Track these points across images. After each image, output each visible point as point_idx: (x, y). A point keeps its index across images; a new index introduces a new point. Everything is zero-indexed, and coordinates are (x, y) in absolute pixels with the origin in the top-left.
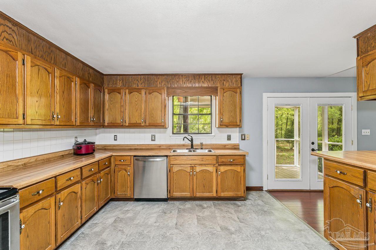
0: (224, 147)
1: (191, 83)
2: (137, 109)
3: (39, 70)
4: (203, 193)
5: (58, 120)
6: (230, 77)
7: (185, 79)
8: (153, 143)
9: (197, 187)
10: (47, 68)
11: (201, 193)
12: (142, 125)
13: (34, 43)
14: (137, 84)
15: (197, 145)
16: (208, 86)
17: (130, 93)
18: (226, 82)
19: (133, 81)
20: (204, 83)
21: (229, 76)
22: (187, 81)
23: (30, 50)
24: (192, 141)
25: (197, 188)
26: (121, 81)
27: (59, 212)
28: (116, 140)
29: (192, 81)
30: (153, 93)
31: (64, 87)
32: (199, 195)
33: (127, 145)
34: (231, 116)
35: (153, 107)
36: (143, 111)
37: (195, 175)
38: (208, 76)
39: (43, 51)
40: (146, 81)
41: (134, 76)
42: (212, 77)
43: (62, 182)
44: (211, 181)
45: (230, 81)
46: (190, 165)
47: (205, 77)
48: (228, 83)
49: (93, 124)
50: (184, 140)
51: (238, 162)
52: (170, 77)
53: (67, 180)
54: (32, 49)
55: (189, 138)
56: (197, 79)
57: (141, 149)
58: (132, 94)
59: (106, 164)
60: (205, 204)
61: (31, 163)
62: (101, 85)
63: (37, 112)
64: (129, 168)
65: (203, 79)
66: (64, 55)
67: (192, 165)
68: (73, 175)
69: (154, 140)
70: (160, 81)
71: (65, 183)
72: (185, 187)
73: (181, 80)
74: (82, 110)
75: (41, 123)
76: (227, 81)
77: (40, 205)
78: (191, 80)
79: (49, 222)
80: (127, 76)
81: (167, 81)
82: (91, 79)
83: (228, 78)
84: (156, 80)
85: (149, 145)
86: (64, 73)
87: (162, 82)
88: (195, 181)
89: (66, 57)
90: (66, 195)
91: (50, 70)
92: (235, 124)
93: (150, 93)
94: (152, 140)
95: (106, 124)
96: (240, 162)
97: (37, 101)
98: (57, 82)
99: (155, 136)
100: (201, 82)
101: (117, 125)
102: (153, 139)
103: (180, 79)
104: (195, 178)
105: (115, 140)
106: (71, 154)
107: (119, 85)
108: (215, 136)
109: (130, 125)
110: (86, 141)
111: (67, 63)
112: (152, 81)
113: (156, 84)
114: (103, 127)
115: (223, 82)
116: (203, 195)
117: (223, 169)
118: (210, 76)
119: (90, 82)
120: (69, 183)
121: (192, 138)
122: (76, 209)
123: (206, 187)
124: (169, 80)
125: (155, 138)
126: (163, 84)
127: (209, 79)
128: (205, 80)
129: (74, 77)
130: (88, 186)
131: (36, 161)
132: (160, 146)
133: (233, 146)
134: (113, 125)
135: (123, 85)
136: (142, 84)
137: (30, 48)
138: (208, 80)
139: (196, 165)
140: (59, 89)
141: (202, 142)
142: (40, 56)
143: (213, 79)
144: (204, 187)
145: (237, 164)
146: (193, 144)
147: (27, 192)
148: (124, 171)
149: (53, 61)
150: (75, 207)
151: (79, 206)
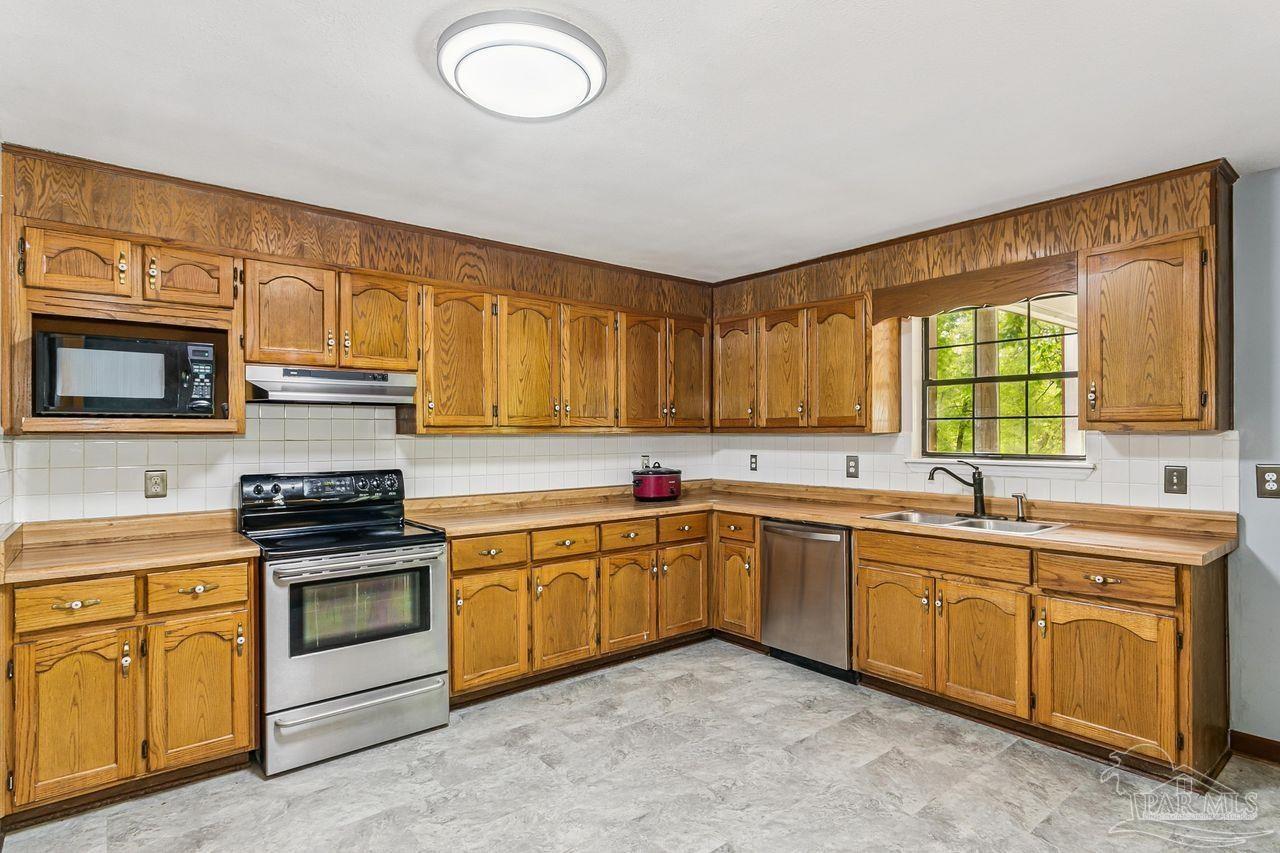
0: (1144, 523)
1: (959, 257)
2: (787, 373)
3: (525, 317)
4: (975, 688)
5: (567, 416)
6: (1142, 193)
7: (938, 249)
8: (852, 483)
9: (951, 660)
10: (541, 308)
11: (967, 686)
12: (801, 423)
13: (518, 267)
14: (790, 296)
15: (1005, 505)
16: (1030, 257)
17: (770, 327)
18: (1122, 223)
19: (779, 289)
20: (1013, 249)
21: (1140, 189)
22: (945, 254)
23: (510, 283)
24: (978, 483)
25: (952, 664)
26: (751, 296)
27: (538, 606)
28: (755, 469)
29: (963, 250)
30: (830, 319)
31: (584, 340)
32: (955, 690)
33: (780, 487)
34: (1149, 375)
35: (831, 366)
36: (802, 378)
37: (941, 614)
38: (1031, 218)
39: (537, 275)
40: (812, 280)
41: (781, 274)
42: (1049, 214)
43: (544, 545)
44: (1006, 650)
45: (1144, 211)
46: (925, 573)
47: (1016, 223)
48: (1132, 224)
49: (672, 424)
50: (931, 477)
51: (1140, 595)
52: (884, 254)
53: (558, 544)
54: (513, 280)
55: (967, 474)
56: (983, 239)
57: (816, 502)
58: (775, 329)
59: (684, 528)
60: (973, 732)
61: (534, 502)
62: (704, 316)
63: (521, 402)
64: (749, 552)
65: (1009, 235)
66: (584, 270)
67: (933, 574)
68: (574, 538)
69: (855, 475)
70: (852, 273)
71: (552, 548)
72: (905, 648)
73: (922, 258)
74: (635, 389)
75: (528, 424)
76: (1127, 215)
77: (495, 577)
78: (959, 246)
79: (515, 617)
80: (765, 278)
81: (874, 270)
82: (666, 307)
83: (1133, 203)
84: (841, 273)
85: (840, 491)
86: (583, 310)
87: (858, 276)
88: (943, 634)
89: (592, 271)
90: (554, 575)
91: (547, 312)
92: (1173, 412)
93: (821, 321)
94: (850, 475)
95: (717, 424)
96: (1150, 597)
97: (521, 380)
98: (565, 333)
99: (855, 459)
100: (1002, 245)
101: (740, 425)
102: (852, 470)
103: (918, 252)
104: (941, 621)
105: (752, 469)
106: (628, 496)
107: (748, 305)
108: (1096, 473)
109: (770, 425)
110: (659, 467)
111: (592, 286)
112: (828, 277)
113: (841, 284)
114: (712, 431)
115: (1108, 227)
116: (971, 698)
117: (1061, 610)
118: (1043, 213)
119: (661, 315)
120: (563, 552)
121: (980, 473)
122: (584, 614)
123: (984, 670)
124: (881, 266)
125: (856, 467)
126: (861, 282)
127: (1037, 227)
128: (1016, 233)
129: (611, 314)
130: (622, 574)
131: (544, 500)
132: (871, 497)
133: (1196, 525)
134: (732, 424)
135: (756, 306)
136: (801, 292)
137: (510, 278)
138: (1033, 234)
139: (946, 576)
140: (570, 349)
141: (1019, 491)
142: (529, 288)
143: (1055, 225)
144: (978, 665)
145: (1138, 604)
146: (982, 497)
147: (470, 546)
148: (739, 558)
149: (558, 291)
150: (581, 609)
151: (591, 610)
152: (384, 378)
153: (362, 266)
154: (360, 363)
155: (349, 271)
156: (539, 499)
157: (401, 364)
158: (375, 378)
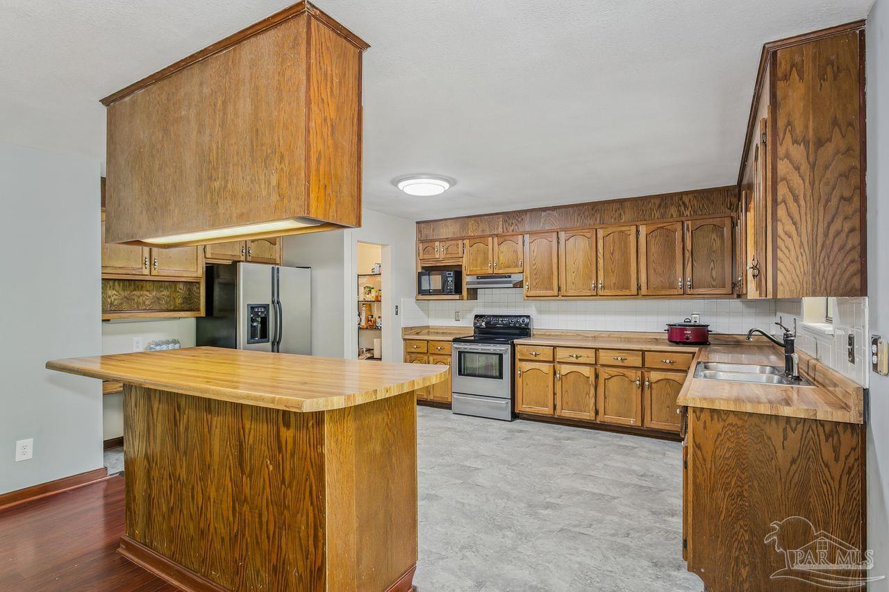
3: (575, 239)
5: (601, 290)
10: (585, 234)
31: (615, 246)
39: (584, 216)
43: (563, 355)
49: (689, 292)
59: (666, 361)
63: (573, 283)
66: (617, 205)
71: (567, 357)
75: (577, 295)
86: (613, 229)
89: (622, 205)
90: (568, 371)
91: (588, 235)
97: (574, 272)
110: (690, 322)
122: (588, 396)
129: (634, 227)
130: (614, 380)
131: (609, 336)
140: (603, 252)
147: (525, 349)
149: (598, 222)
150: (585, 392)
151: (591, 395)
152: (510, 277)
153: (503, 232)
154: (501, 272)
155: (497, 235)
156: (606, 335)
157: (517, 270)
158: (506, 277)
